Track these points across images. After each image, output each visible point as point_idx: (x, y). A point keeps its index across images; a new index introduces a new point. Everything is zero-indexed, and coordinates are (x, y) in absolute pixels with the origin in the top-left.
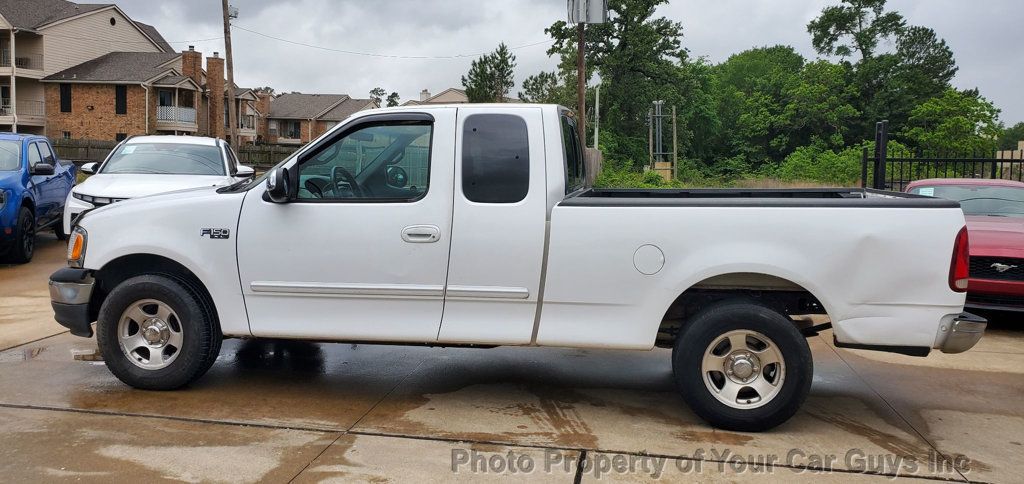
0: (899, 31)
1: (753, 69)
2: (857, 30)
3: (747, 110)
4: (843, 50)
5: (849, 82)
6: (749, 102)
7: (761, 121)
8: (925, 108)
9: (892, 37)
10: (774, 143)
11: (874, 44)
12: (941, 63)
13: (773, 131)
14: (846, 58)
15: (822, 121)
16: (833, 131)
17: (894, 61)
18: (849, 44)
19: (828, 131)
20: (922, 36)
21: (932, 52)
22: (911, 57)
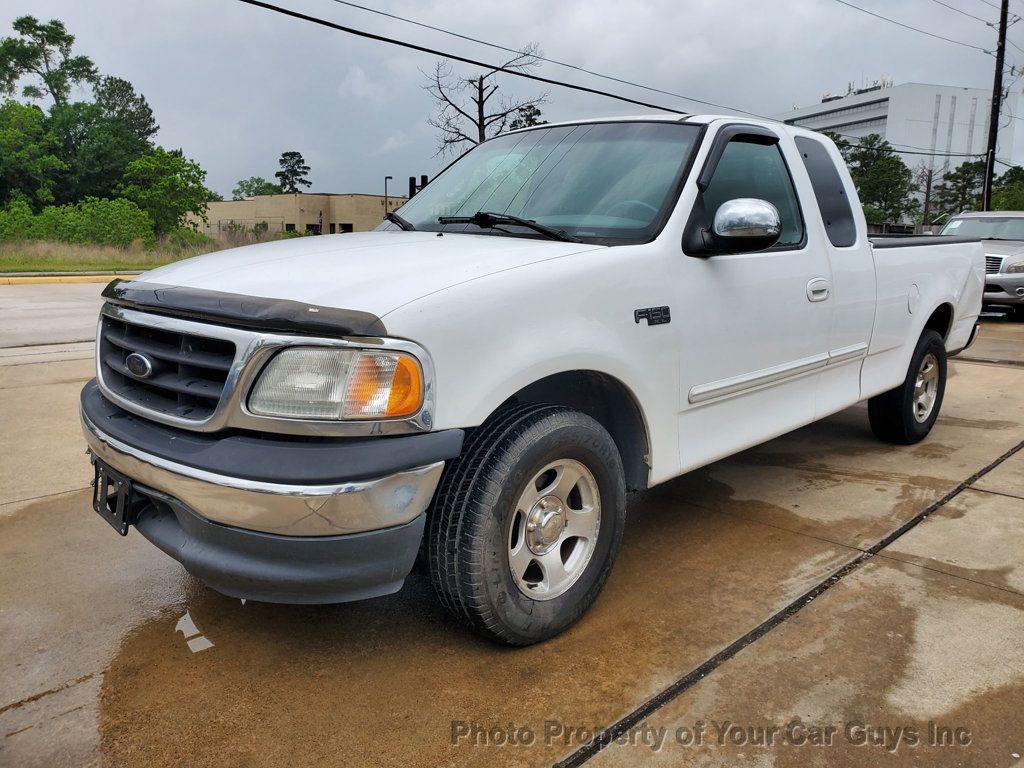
0: (92, 77)
2: (43, 69)
4: (30, 91)
5: (46, 129)
8: (138, 164)
9: (86, 84)
11: (67, 89)
12: (143, 120)
14: (37, 102)
15: (22, 173)
16: (37, 185)
17: (94, 111)
18: (37, 86)
19: (29, 185)
20: (119, 89)
21: (132, 107)
22: (112, 108)
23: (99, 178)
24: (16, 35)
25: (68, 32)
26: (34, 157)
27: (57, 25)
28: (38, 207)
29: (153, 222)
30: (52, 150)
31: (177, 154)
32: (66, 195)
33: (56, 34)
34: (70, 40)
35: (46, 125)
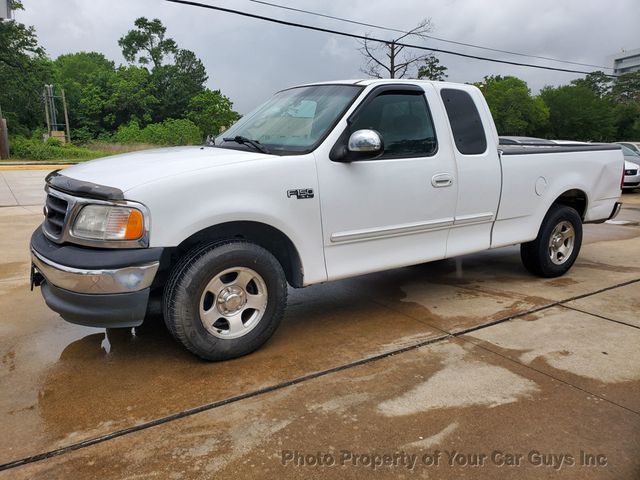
0: (174, 50)
1: (83, 67)
2: (149, 47)
3: (84, 96)
4: (143, 60)
5: (150, 81)
6: (85, 90)
7: (96, 104)
8: (196, 99)
9: (171, 54)
10: (106, 119)
11: (161, 58)
12: (199, 73)
13: (105, 111)
14: (145, 66)
15: (136, 105)
16: (144, 112)
17: (174, 69)
18: (146, 57)
19: (140, 112)
20: (188, 56)
21: (194, 67)
22: (183, 68)
23: (175, 107)
24: (136, 28)
25: (164, 26)
26: (143, 96)
27: (157, 22)
28: (143, 125)
29: (202, 132)
30: (152, 92)
31: (217, 93)
32: (158, 118)
33: (157, 27)
34: (164, 30)
35: (150, 78)
